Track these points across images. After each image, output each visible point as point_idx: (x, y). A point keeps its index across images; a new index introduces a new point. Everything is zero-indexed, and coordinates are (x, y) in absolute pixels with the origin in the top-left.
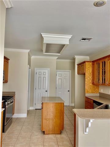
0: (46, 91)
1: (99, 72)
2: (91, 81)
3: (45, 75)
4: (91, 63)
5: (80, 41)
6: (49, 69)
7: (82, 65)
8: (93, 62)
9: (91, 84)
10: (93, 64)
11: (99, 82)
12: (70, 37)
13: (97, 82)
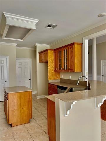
0: (6, 82)
1: (61, 60)
2: (53, 68)
3: (3, 63)
4: (53, 52)
5: (45, 27)
6: (8, 57)
7: (44, 53)
8: (55, 50)
9: (53, 71)
10: (55, 53)
11: (61, 69)
12: (37, 22)
13: (59, 69)
